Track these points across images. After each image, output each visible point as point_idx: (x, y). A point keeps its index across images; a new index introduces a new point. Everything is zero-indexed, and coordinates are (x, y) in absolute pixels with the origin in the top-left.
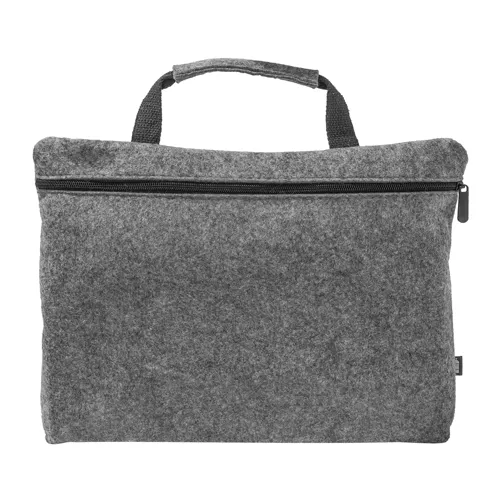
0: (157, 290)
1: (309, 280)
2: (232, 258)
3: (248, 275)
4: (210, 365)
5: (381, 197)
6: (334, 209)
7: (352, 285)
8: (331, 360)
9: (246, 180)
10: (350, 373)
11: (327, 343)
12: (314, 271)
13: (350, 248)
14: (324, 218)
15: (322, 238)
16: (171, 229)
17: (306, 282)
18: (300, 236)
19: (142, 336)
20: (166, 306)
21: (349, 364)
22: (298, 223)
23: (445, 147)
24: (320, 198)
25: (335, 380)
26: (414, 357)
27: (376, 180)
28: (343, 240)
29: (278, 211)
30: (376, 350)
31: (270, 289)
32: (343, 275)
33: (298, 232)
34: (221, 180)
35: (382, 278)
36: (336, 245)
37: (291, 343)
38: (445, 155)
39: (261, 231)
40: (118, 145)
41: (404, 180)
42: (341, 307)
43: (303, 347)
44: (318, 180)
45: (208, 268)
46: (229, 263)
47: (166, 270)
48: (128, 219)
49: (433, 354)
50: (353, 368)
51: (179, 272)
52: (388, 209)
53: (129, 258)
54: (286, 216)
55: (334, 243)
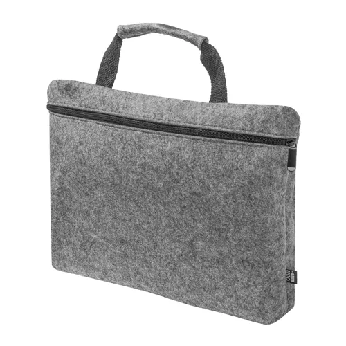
0: (96, 185)
1: (176, 195)
2: (133, 172)
3: (141, 185)
4: (122, 241)
5: (226, 143)
6: (194, 147)
7: (203, 203)
8: (191, 254)
9: (146, 119)
10: (203, 265)
11: (188, 242)
12: (179, 189)
13: (202, 177)
14: (187, 152)
15: (185, 167)
16: (102, 147)
17: (175, 196)
18: (171, 163)
19: (89, 214)
20: (100, 197)
21: (203, 259)
22: (171, 154)
23: (279, 110)
24: (186, 138)
25: (194, 268)
26: (246, 263)
27: (224, 130)
28: (197, 170)
29: (160, 143)
30: (220, 253)
31: (154, 197)
32: (197, 195)
33: (170, 161)
34: (132, 117)
35: (223, 203)
36: (193, 173)
37: (167, 237)
38: (277, 117)
39: (150, 157)
40: (85, 85)
41: (242, 132)
42: (196, 218)
43: (174, 241)
44: (188, 125)
45: (120, 177)
46: (131, 175)
47: (99, 174)
48: (82, 136)
49: (259, 264)
50: (205, 263)
51: (106, 176)
52: (229, 152)
53: (81, 163)
54: (165, 148)
55: (192, 171)
